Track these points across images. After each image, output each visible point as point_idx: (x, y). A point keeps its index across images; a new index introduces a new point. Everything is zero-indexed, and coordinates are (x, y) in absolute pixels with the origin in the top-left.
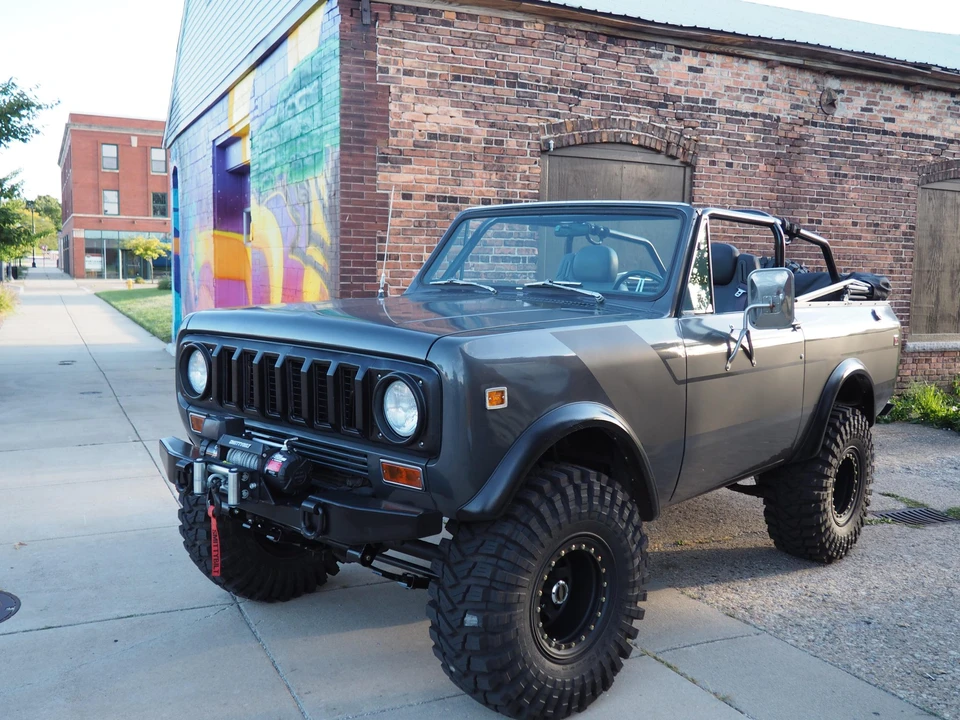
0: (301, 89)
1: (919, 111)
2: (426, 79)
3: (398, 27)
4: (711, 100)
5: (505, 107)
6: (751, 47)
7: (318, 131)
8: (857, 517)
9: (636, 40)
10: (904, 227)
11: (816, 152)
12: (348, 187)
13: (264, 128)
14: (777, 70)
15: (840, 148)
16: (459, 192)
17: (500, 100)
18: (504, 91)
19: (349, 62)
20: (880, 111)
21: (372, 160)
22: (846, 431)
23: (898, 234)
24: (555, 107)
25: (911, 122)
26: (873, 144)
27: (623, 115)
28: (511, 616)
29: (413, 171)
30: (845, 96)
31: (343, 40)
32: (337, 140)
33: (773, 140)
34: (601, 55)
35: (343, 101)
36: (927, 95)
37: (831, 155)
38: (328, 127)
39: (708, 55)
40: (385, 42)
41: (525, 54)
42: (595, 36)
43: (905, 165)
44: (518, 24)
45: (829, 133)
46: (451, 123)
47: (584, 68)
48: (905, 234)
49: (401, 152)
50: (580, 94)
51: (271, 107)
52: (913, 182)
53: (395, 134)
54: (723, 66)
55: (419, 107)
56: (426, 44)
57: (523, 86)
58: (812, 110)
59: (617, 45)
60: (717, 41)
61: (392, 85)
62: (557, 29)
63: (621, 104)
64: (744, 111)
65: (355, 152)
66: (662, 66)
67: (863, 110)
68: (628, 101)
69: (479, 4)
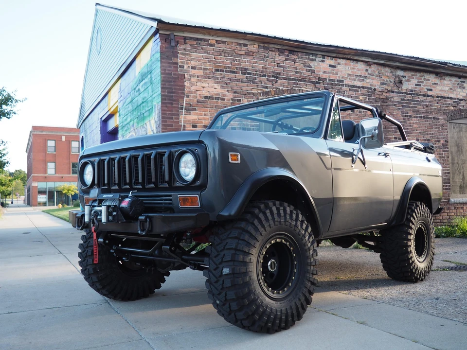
0: (142, 81)
1: (444, 85)
2: (202, 71)
3: (188, 47)
4: (341, 81)
5: (241, 84)
6: (359, 56)
7: (151, 98)
8: (428, 259)
9: (303, 52)
10: (442, 141)
11: (395, 105)
12: (166, 122)
13: (125, 105)
14: (372, 66)
15: (407, 103)
17: (238, 81)
18: (240, 76)
19: (165, 63)
20: (425, 86)
21: (177, 109)
22: (418, 212)
23: (440, 144)
24: (265, 84)
25: (440, 91)
26: (423, 101)
27: (299, 87)
28: (246, 269)
29: (197, 114)
30: (407, 78)
31: (161, 53)
32: (160, 99)
33: (373, 99)
34: (286, 59)
35: (162, 81)
36: (447, 78)
37: (403, 106)
38: (156, 94)
39: (338, 59)
40: (182, 54)
41: (250, 59)
42: (283, 51)
43: (439, 111)
44: (246, 45)
45: (400, 96)
46: (215, 91)
47: (278, 65)
48: (443, 145)
49: (191, 105)
50: (277, 78)
51: (128, 94)
52: (445, 119)
53: (188, 96)
54: (345, 64)
55: (199, 84)
56: (202, 55)
57: (249, 74)
58: (391, 85)
59: (294, 55)
60: (342, 52)
61: (186, 74)
62: (264, 48)
63: (297, 82)
64: (358, 86)
65: (168, 105)
66: (316, 64)
67: (416, 85)
68: (301, 81)
69: (226, 37)
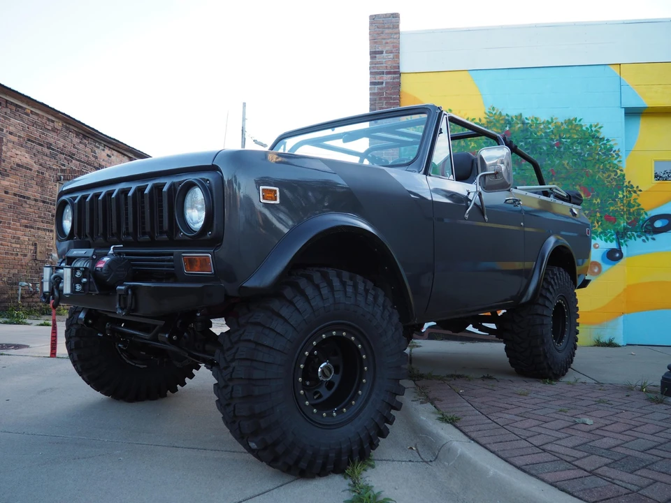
2: (17, 138)
3: (8, 111)
5: (45, 158)
9: (93, 139)
16: (27, 194)
17: (44, 154)
24: (63, 161)
29: (9, 181)
34: (80, 142)
39: (114, 151)
41: (54, 135)
42: (79, 134)
44: (53, 122)
46: (25, 160)
47: (74, 147)
49: (6, 171)
50: (72, 158)
53: (4, 161)
54: (117, 156)
55: (14, 150)
56: (19, 122)
57: (53, 149)
59: (86, 139)
61: (4, 138)
62: (67, 129)
66: (99, 152)
68: (88, 164)
69: (40, 109)
